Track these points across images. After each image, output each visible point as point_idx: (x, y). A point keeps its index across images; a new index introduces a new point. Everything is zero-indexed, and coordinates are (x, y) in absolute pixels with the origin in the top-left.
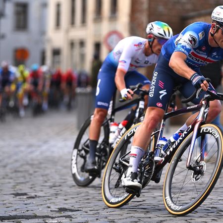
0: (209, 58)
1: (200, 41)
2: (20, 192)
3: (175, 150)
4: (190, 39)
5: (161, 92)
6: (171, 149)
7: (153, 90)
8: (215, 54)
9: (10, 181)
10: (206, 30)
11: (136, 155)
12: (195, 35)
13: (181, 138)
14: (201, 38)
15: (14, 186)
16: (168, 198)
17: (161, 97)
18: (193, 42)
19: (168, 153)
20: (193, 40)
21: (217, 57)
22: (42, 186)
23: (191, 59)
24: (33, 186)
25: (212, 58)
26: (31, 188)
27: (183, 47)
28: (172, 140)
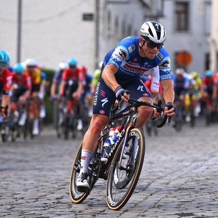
0: (142, 68)
1: (130, 54)
2: (185, 212)
3: (114, 151)
4: (121, 53)
5: (102, 101)
6: (112, 151)
7: (96, 99)
8: (146, 63)
9: (175, 199)
10: (136, 43)
11: (85, 157)
12: (125, 49)
13: (118, 141)
14: (131, 51)
15: (178, 205)
16: (109, 197)
17: (103, 105)
18: (123, 56)
19: (110, 154)
20: (123, 54)
21: (149, 66)
22: (211, 204)
23: (126, 70)
24: (199, 205)
25: (145, 67)
26: (198, 207)
27: (114, 60)
28: (112, 143)
